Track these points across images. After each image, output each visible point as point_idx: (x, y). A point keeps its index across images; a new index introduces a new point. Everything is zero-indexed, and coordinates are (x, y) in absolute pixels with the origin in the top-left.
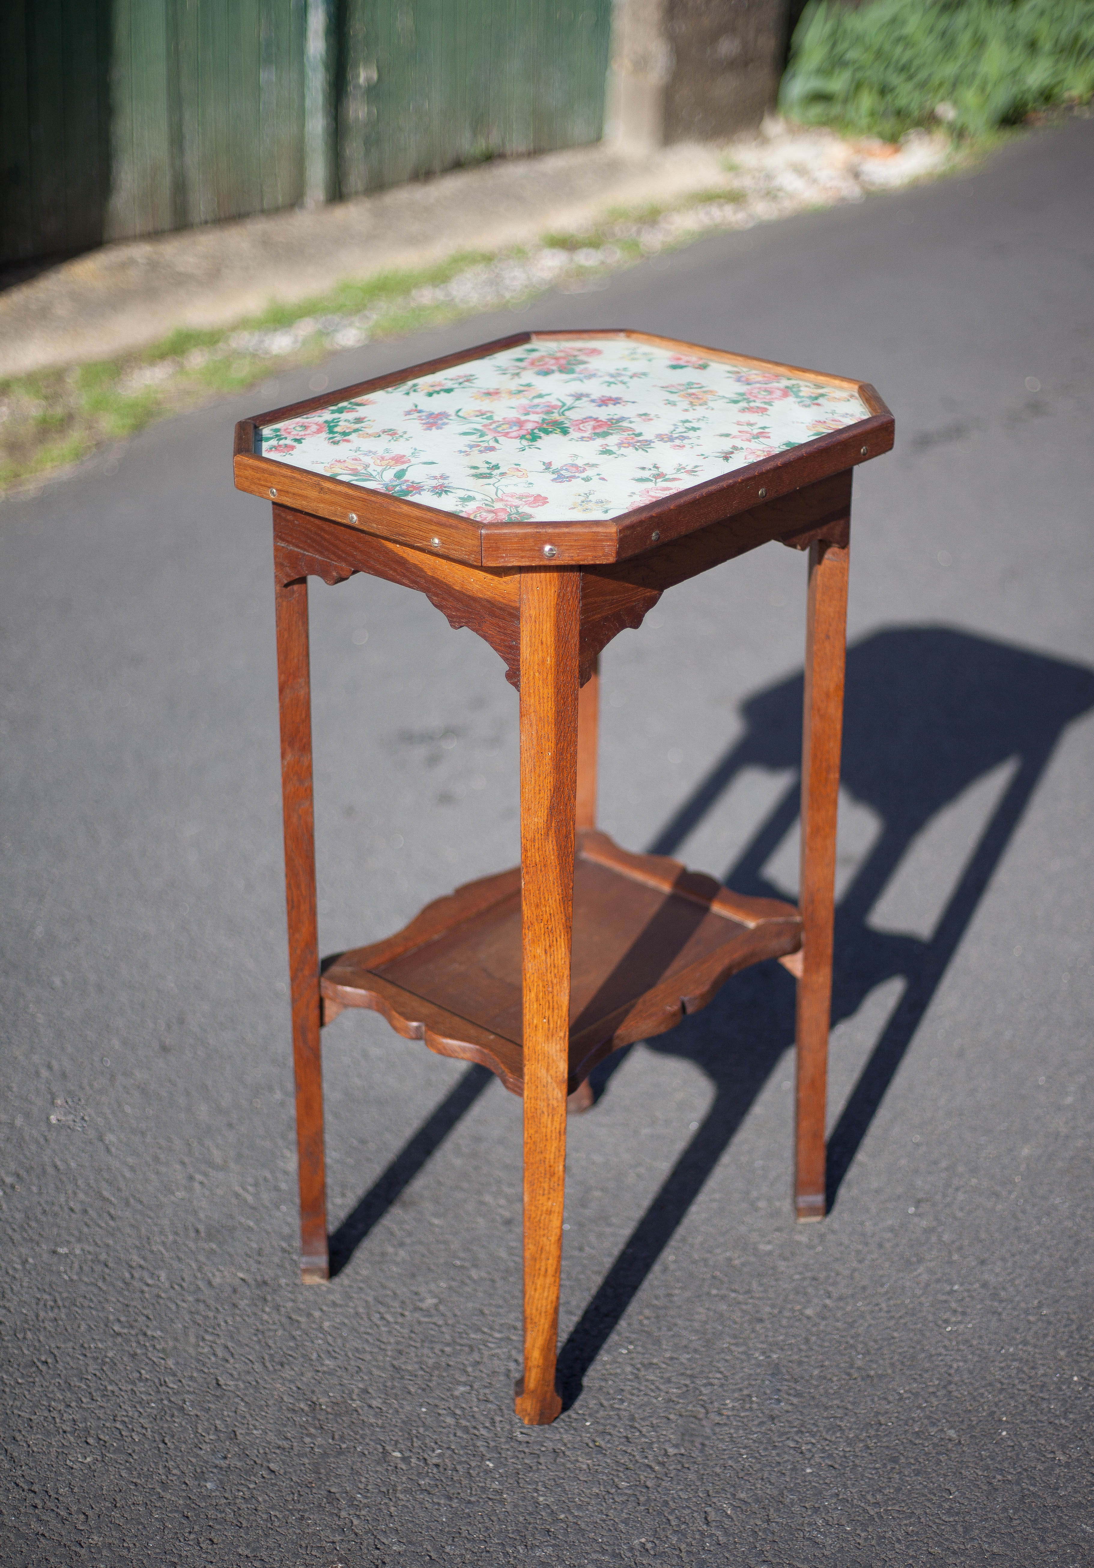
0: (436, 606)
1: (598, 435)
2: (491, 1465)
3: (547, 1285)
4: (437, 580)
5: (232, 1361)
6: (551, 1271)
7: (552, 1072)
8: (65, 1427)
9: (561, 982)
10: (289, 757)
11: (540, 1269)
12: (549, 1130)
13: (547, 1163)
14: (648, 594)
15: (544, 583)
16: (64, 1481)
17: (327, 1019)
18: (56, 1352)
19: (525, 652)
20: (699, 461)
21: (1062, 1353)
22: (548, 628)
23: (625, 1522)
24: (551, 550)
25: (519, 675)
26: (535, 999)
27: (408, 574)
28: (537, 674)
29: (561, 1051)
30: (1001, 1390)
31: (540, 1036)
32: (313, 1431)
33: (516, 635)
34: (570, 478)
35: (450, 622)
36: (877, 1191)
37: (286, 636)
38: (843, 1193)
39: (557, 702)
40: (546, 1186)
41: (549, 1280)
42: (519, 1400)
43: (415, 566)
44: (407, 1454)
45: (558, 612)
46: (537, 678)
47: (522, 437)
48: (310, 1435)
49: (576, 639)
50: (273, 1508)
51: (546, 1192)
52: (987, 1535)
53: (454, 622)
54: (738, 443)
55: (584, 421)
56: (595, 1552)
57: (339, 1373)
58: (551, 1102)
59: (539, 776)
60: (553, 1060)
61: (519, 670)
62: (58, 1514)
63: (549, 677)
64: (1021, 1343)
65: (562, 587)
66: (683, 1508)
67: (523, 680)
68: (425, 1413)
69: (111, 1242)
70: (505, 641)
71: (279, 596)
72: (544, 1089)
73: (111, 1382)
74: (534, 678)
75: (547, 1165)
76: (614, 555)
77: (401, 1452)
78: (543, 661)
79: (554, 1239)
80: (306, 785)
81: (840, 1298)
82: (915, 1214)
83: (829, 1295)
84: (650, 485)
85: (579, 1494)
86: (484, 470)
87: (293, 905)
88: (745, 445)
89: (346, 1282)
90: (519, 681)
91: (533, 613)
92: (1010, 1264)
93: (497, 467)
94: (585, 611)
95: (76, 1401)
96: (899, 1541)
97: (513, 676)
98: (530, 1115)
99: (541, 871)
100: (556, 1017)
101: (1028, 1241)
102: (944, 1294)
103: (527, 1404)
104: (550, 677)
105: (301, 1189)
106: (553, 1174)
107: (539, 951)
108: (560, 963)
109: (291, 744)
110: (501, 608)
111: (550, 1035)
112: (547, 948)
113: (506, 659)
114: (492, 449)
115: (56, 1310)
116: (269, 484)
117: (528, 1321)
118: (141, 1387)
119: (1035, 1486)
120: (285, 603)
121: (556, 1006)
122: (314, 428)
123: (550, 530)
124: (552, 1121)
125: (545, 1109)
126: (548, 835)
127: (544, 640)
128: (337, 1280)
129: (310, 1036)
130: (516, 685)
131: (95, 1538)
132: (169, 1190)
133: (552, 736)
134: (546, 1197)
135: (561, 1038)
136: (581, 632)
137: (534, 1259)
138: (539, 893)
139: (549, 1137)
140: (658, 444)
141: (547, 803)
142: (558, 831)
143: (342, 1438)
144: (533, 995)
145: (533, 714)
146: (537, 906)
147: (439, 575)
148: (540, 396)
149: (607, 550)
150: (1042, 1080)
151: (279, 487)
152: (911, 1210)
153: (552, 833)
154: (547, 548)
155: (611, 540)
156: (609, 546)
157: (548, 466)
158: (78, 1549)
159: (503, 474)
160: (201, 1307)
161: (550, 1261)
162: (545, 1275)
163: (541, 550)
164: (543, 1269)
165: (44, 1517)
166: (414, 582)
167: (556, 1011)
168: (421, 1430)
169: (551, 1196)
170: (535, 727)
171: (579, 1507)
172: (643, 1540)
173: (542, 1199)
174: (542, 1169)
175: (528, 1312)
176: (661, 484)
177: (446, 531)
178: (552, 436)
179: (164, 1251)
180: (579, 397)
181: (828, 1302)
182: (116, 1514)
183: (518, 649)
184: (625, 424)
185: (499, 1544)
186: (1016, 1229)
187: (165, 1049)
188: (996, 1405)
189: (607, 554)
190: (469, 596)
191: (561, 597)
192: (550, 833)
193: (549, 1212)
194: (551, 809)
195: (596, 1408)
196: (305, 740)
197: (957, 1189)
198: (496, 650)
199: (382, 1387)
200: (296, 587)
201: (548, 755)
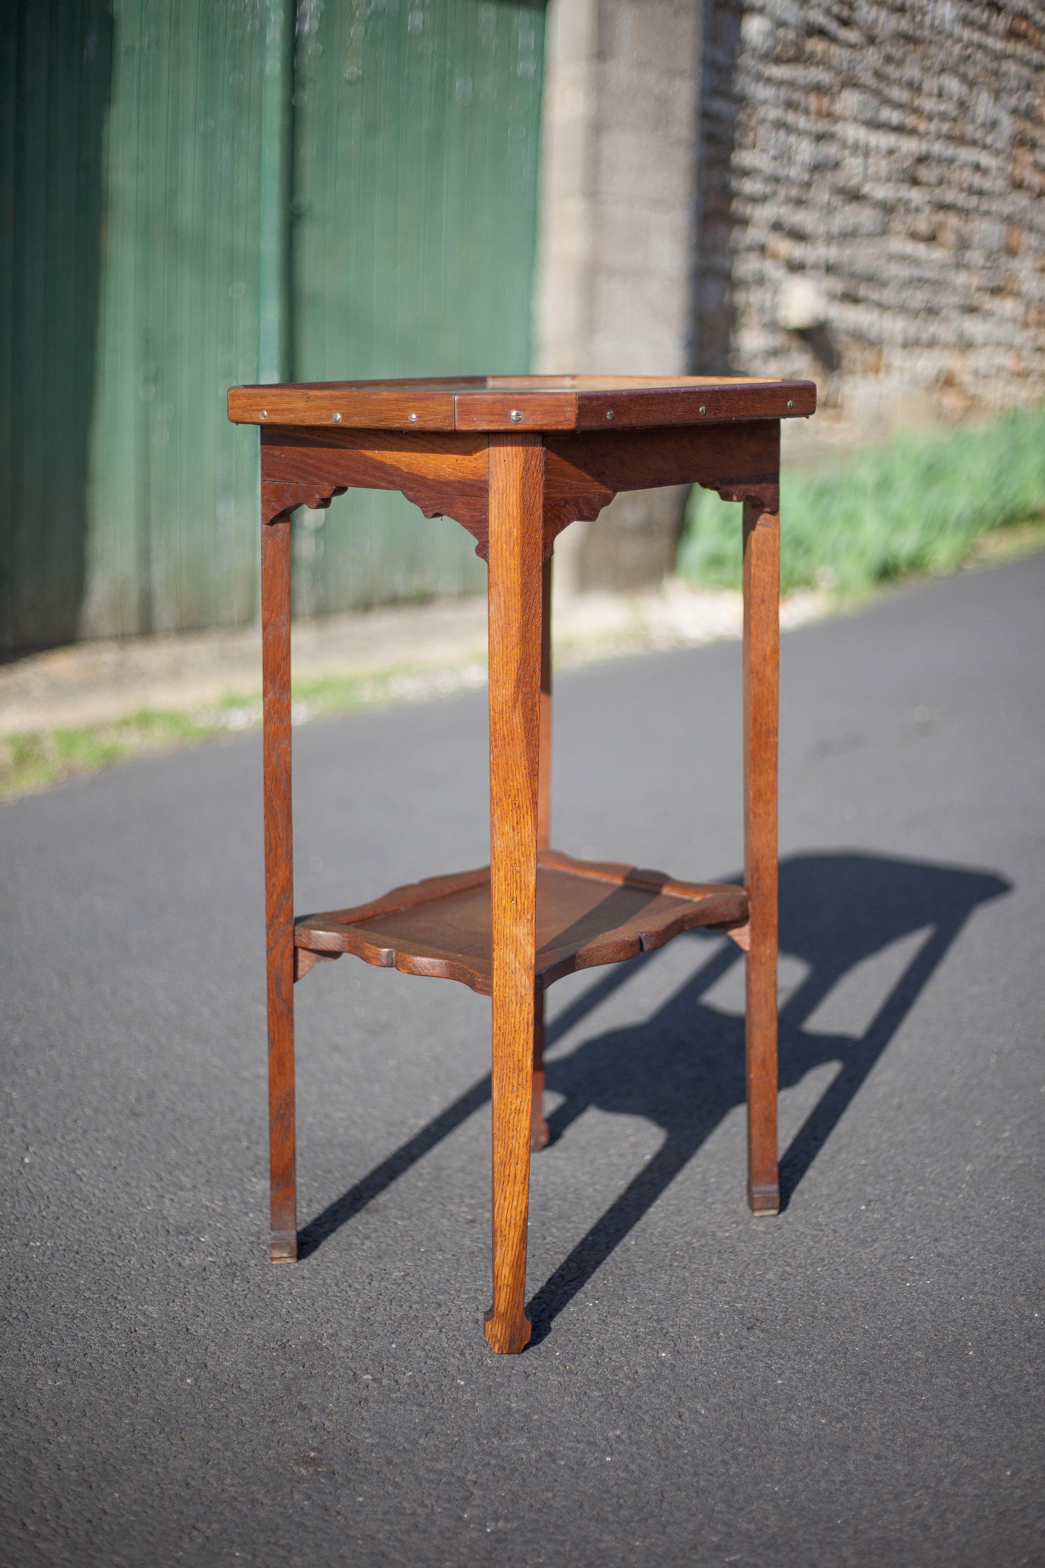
0: (411, 500)
2: (462, 1383)
3: (516, 1194)
4: (413, 474)
5: (202, 1315)
6: (520, 1178)
7: (520, 957)
8: (35, 1361)
9: (527, 862)
10: (271, 695)
11: (509, 1175)
12: (517, 1020)
13: (516, 1056)
14: (603, 491)
15: (510, 456)
16: (34, 1398)
17: (300, 973)
18: (27, 1311)
19: (494, 524)
21: (1021, 1299)
22: (514, 498)
23: (600, 1420)
24: (517, 415)
25: (487, 547)
26: (503, 879)
27: (386, 476)
28: (505, 546)
29: (528, 934)
30: (964, 1325)
31: (509, 919)
32: (283, 1362)
33: (484, 510)
35: (424, 512)
36: (829, 1196)
37: (271, 573)
38: (795, 1197)
39: (522, 572)
40: (515, 1082)
41: (518, 1187)
42: (489, 1325)
43: (392, 466)
44: (378, 1376)
45: (524, 485)
46: (504, 550)
48: (279, 1364)
49: (540, 512)
50: (244, 1414)
51: (515, 1089)
52: (962, 1424)
53: (427, 511)
56: (570, 1441)
57: (309, 1322)
58: (519, 990)
59: (507, 647)
60: (521, 944)
61: (487, 542)
62: (27, 1421)
63: (516, 548)
64: (980, 1293)
65: (527, 460)
66: (656, 1409)
67: (492, 552)
68: (395, 1349)
69: (83, 1238)
70: (474, 516)
71: (265, 534)
72: (513, 976)
73: (81, 1330)
74: (502, 550)
75: (516, 1060)
76: (574, 420)
77: (372, 1375)
78: (510, 534)
79: (522, 1141)
80: (286, 723)
81: (799, 1266)
82: (866, 1210)
83: (789, 1265)
85: (552, 1402)
87: (271, 848)
89: (314, 1262)
90: (488, 552)
91: (500, 485)
92: (962, 1241)
94: (548, 485)
95: (47, 1343)
96: (874, 1429)
97: (482, 550)
98: (499, 1004)
99: (509, 745)
100: (523, 898)
101: (978, 1226)
102: (900, 1262)
103: (497, 1330)
105: (272, 1155)
106: (521, 1070)
107: (507, 828)
108: (527, 840)
109: (273, 682)
110: (471, 486)
111: (517, 919)
112: (515, 825)
113: (475, 535)
115: (27, 1283)
116: (260, 407)
117: (498, 1233)
118: (111, 1334)
119: (1006, 1388)
120: (270, 541)
121: (523, 887)
123: (516, 397)
124: (520, 1011)
125: (513, 998)
126: (515, 708)
127: (511, 512)
128: (305, 1261)
129: (284, 988)
130: (485, 557)
131: (65, 1437)
132: (140, 1204)
133: (518, 606)
134: (514, 1095)
135: (528, 920)
136: (544, 506)
137: (504, 1165)
138: (507, 767)
139: (517, 1028)
141: (514, 675)
142: (524, 704)
143: (312, 1366)
144: (502, 874)
145: (501, 585)
146: (505, 781)
147: (415, 470)
149: (568, 415)
150: (979, 1123)
151: (269, 407)
152: (863, 1207)
153: (519, 704)
154: (514, 413)
155: (572, 405)
156: (570, 411)
158: (47, 1445)
160: (172, 1280)
161: (519, 1166)
162: (515, 1183)
163: (508, 415)
164: (512, 1175)
165: (13, 1423)
166: (392, 482)
167: (523, 892)
168: (392, 1360)
169: (520, 1093)
170: (502, 598)
171: (551, 1411)
172: (618, 1432)
173: (511, 1097)
174: (511, 1064)
175: (498, 1223)
177: (423, 404)
179: (135, 1245)
181: (787, 1269)
182: (86, 1420)
183: (487, 521)
185: (473, 1437)
186: (966, 1218)
187: (135, 1115)
188: (961, 1334)
189: (567, 420)
190: (442, 482)
191: (526, 469)
192: (517, 705)
193: (518, 1111)
194: (518, 680)
195: (564, 1343)
196: (285, 678)
197: (906, 1193)
198: (467, 527)
199: (351, 1332)
200: (280, 526)
201: (515, 627)
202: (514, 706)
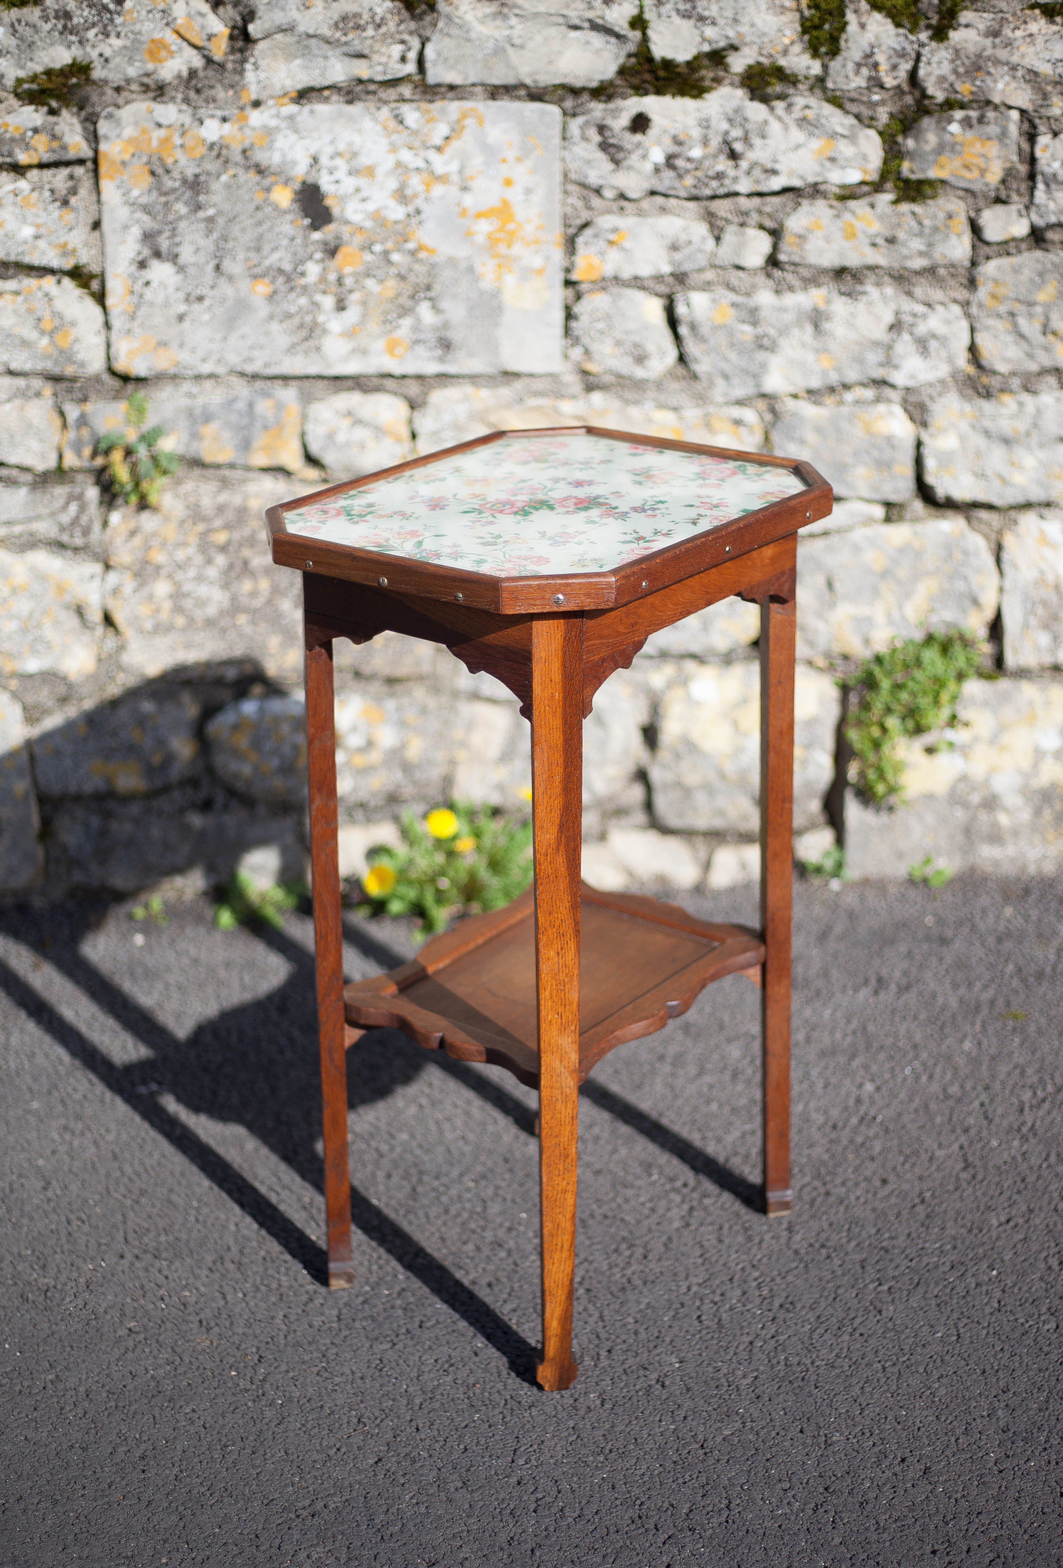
0: (456, 655)
1: (581, 509)
4: (457, 632)
6: (566, 1246)
7: (565, 1063)
9: (571, 984)
10: (318, 801)
11: (557, 1245)
12: (563, 1116)
13: (562, 1146)
15: (552, 628)
19: (537, 689)
20: (672, 526)
22: (556, 667)
25: (532, 710)
26: (549, 997)
28: (547, 708)
29: (572, 1043)
31: (554, 1030)
33: (529, 675)
34: (565, 543)
35: (469, 668)
39: (565, 732)
40: (561, 1167)
41: (565, 1254)
42: (540, 1368)
43: (437, 621)
45: (564, 653)
46: (547, 711)
47: (516, 513)
49: (580, 676)
51: (561, 1173)
53: (473, 668)
54: (703, 511)
55: (566, 499)
58: (564, 1090)
59: (550, 798)
60: (566, 1051)
61: (531, 705)
65: (567, 631)
67: (536, 713)
70: (520, 681)
72: (558, 1078)
74: (545, 711)
75: (562, 1148)
76: (612, 601)
78: (553, 696)
79: (568, 1216)
80: (333, 826)
84: (634, 546)
86: (488, 539)
88: (708, 512)
90: (532, 714)
91: (543, 655)
93: (499, 537)
97: (527, 711)
98: (546, 1102)
99: (553, 882)
100: (567, 1013)
103: (547, 1372)
104: (559, 711)
106: (567, 1156)
107: (552, 953)
108: (570, 963)
109: (320, 790)
110: (513, 652)
111: (563, 1029)
112: (559, 951)
113: (521, 697)
114: (492, 523)
116: (305, 557)
117: (548, 1293)
120: (314, 664)
121: (567, 1003)
122: (333, 512)
123: (559, 581)
124: (566, 1108)
125: (559, 1097)
127: (553, 678)
129: (336, 1056)
130: (530, 718)
133: (561, 761)
134: (561, 1177)
135: (572, 1031)
136: (583, 671)
137: (552, 1236)
138: (552, 901)
139: (563, 1122)
140: (633, 515)
141: (557, 821)
142: (567, 845)
144: (547, 993)
145: (544, 743)
146: (550, 913)
147: (459, 628)
148: (523, 481)
149: (606, 598)
151: (315, 559)
153: (562, 848)
155: (610, 588)
156: (608, 595)
157: (543, 534)
159: (506, 542)
161: (565, 1237)
162: (561, 1250)
164: (560, 1244)
167: (567, 1007)
169: (566, 1176)
170: (546, 754)
173: (558, 1180)
174: (557, 1152)
175: (547, 1285)
176: (642, 544)
177: (468, 587)
178: (541, 512)
180: (557, 480)
183: (531, 687)
184: (602, 500)
189: (606, 602)
191: (567, 640)
192: (560, 847)
193: (564, 1191)
194: (561, 826)
196: (331, 786)
198: (512, 689)
200: (323, 651)
201: (558, 779)
202: (558, 849)
